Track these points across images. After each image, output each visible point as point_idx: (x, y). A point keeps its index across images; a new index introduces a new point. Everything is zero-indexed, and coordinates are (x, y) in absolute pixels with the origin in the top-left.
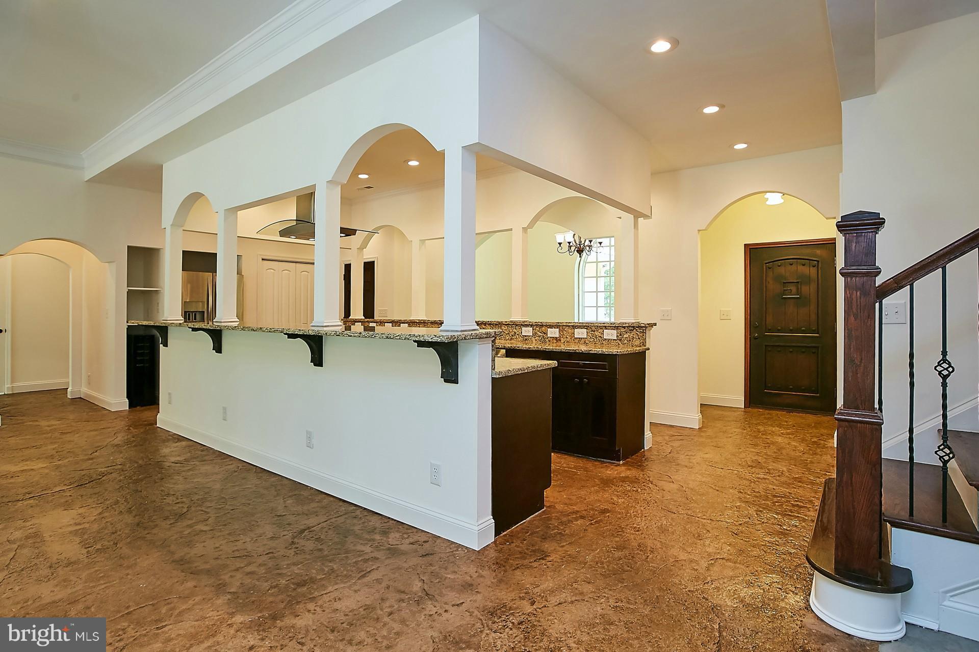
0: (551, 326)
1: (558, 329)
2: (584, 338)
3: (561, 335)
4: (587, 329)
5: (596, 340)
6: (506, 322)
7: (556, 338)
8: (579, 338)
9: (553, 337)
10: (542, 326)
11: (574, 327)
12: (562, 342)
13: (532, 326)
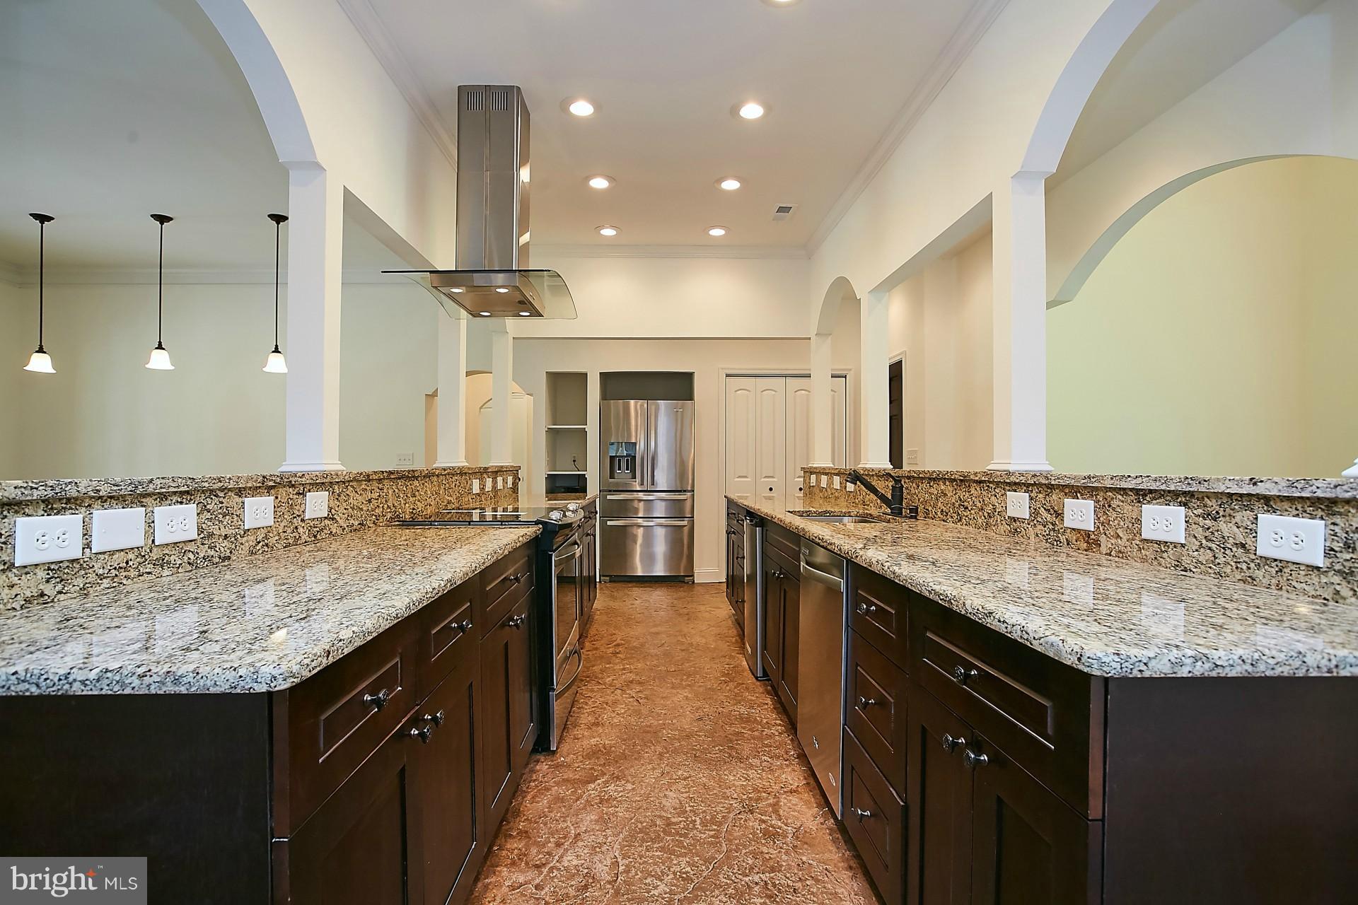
0: (1074, 491)
1: (1091, 503)
2: (1175, 545)
3: (1102, 523)
4: (1185, 505)
5: (1221, 560)
6: (975, 474)
7: (1088, 534)
8: (1159, 543)
9: (1079, 531)
10: (1051, 487)
11: (1142, 495)
12: (1104, 549)
13: (1027, 487)
